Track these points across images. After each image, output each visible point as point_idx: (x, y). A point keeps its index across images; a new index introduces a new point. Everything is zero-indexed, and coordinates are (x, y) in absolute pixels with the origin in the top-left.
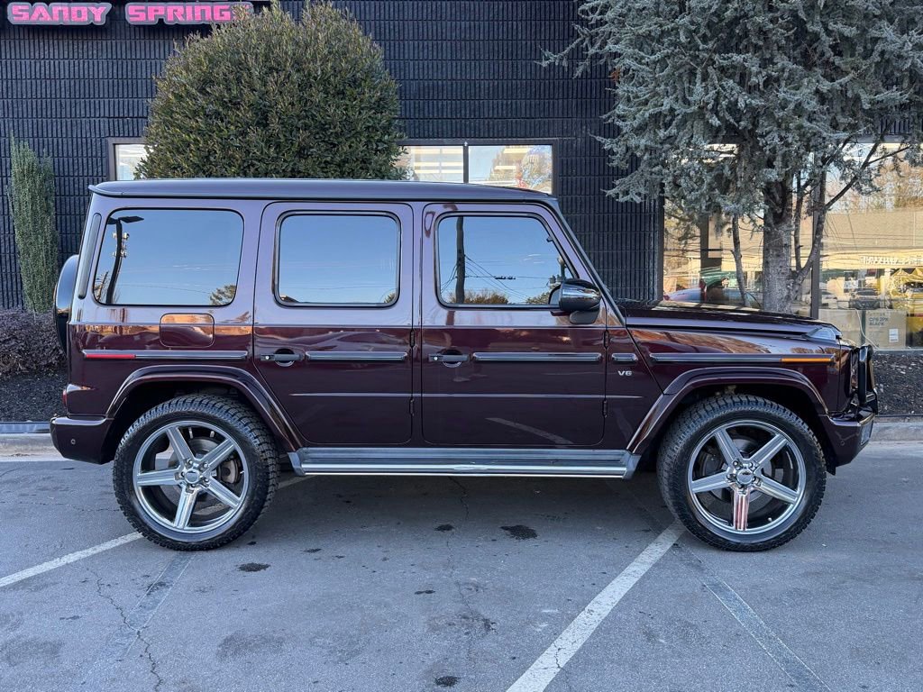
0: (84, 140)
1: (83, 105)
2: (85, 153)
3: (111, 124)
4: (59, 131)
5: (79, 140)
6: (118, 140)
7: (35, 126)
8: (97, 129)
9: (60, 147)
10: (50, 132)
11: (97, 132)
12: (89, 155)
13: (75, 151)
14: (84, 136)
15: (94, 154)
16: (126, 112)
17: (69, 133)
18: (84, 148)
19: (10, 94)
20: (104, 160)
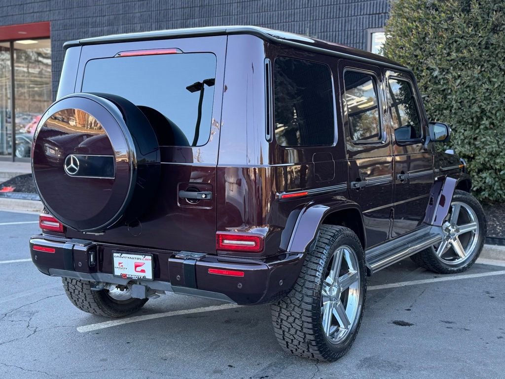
0: (352, 32)
1: (353, 7)
2: (352, 40)
3: (371, 19)
4: (337, 26)
5: (349, 32)
6: (374, 30)
7: (323, 25)
8: (361, 24)
9: (337, 38)
10: (331, 28)
11: (361, 26)
12: (355, 42)
13: (346, 40)
14: (352, 29)
15: (358, 41)
16: (381, 9)
17: (343, 27)
18: (352, 38)
19: (309, 4)
20: (364, 45)
